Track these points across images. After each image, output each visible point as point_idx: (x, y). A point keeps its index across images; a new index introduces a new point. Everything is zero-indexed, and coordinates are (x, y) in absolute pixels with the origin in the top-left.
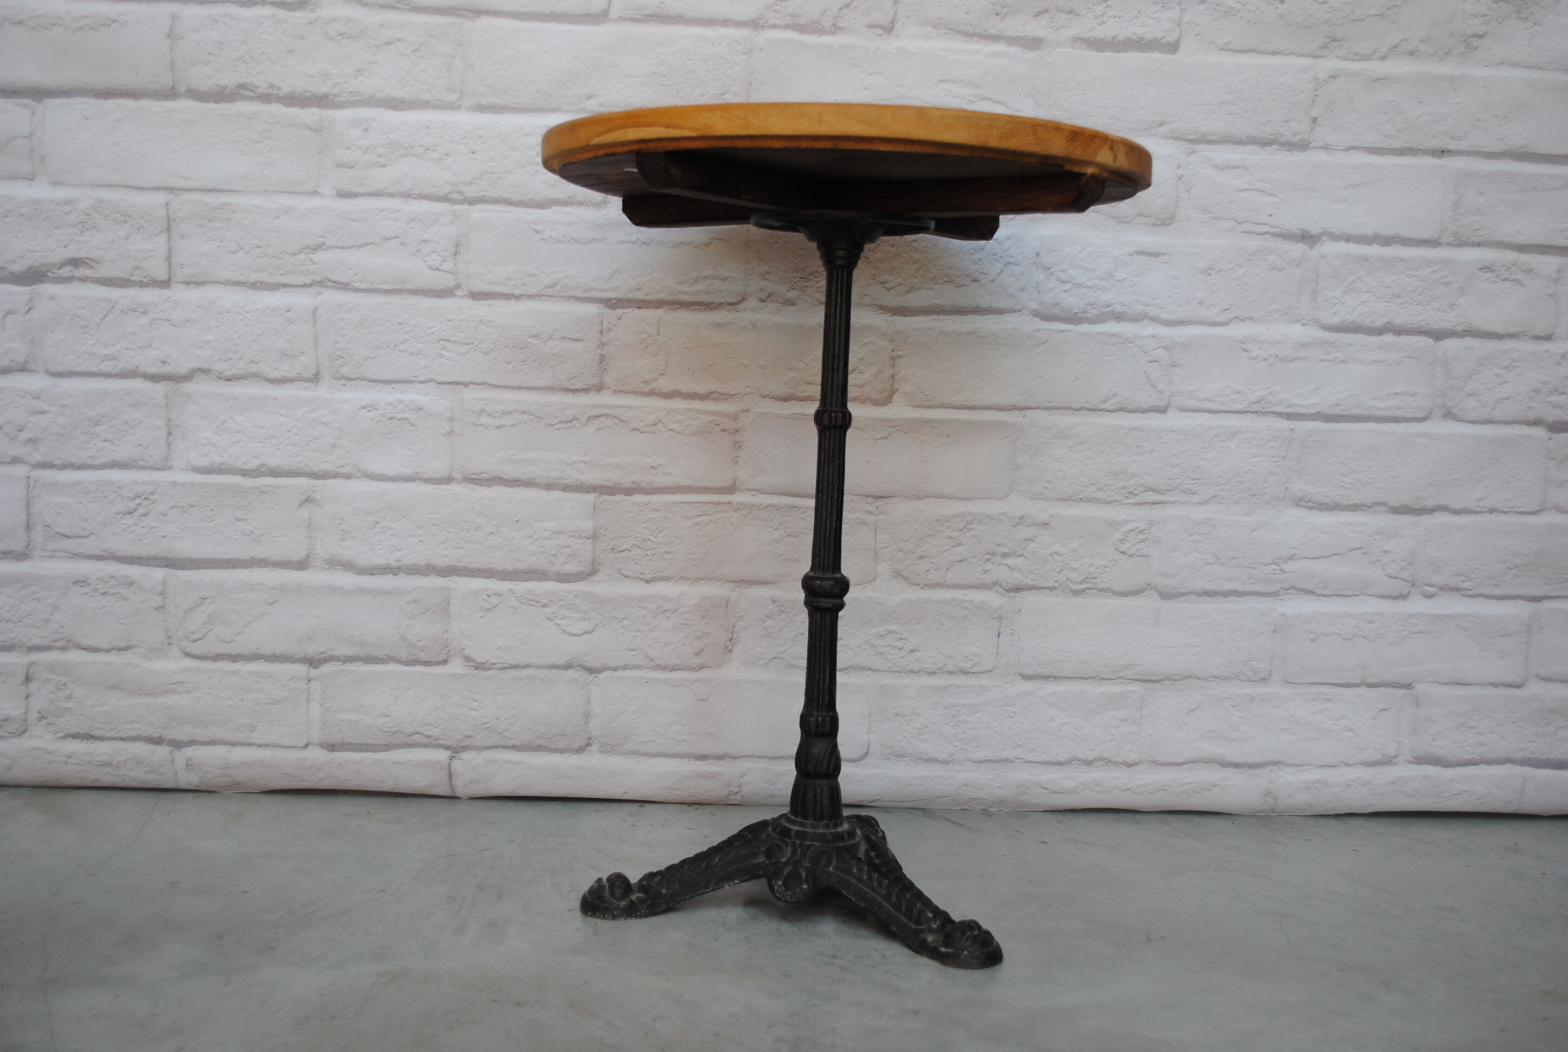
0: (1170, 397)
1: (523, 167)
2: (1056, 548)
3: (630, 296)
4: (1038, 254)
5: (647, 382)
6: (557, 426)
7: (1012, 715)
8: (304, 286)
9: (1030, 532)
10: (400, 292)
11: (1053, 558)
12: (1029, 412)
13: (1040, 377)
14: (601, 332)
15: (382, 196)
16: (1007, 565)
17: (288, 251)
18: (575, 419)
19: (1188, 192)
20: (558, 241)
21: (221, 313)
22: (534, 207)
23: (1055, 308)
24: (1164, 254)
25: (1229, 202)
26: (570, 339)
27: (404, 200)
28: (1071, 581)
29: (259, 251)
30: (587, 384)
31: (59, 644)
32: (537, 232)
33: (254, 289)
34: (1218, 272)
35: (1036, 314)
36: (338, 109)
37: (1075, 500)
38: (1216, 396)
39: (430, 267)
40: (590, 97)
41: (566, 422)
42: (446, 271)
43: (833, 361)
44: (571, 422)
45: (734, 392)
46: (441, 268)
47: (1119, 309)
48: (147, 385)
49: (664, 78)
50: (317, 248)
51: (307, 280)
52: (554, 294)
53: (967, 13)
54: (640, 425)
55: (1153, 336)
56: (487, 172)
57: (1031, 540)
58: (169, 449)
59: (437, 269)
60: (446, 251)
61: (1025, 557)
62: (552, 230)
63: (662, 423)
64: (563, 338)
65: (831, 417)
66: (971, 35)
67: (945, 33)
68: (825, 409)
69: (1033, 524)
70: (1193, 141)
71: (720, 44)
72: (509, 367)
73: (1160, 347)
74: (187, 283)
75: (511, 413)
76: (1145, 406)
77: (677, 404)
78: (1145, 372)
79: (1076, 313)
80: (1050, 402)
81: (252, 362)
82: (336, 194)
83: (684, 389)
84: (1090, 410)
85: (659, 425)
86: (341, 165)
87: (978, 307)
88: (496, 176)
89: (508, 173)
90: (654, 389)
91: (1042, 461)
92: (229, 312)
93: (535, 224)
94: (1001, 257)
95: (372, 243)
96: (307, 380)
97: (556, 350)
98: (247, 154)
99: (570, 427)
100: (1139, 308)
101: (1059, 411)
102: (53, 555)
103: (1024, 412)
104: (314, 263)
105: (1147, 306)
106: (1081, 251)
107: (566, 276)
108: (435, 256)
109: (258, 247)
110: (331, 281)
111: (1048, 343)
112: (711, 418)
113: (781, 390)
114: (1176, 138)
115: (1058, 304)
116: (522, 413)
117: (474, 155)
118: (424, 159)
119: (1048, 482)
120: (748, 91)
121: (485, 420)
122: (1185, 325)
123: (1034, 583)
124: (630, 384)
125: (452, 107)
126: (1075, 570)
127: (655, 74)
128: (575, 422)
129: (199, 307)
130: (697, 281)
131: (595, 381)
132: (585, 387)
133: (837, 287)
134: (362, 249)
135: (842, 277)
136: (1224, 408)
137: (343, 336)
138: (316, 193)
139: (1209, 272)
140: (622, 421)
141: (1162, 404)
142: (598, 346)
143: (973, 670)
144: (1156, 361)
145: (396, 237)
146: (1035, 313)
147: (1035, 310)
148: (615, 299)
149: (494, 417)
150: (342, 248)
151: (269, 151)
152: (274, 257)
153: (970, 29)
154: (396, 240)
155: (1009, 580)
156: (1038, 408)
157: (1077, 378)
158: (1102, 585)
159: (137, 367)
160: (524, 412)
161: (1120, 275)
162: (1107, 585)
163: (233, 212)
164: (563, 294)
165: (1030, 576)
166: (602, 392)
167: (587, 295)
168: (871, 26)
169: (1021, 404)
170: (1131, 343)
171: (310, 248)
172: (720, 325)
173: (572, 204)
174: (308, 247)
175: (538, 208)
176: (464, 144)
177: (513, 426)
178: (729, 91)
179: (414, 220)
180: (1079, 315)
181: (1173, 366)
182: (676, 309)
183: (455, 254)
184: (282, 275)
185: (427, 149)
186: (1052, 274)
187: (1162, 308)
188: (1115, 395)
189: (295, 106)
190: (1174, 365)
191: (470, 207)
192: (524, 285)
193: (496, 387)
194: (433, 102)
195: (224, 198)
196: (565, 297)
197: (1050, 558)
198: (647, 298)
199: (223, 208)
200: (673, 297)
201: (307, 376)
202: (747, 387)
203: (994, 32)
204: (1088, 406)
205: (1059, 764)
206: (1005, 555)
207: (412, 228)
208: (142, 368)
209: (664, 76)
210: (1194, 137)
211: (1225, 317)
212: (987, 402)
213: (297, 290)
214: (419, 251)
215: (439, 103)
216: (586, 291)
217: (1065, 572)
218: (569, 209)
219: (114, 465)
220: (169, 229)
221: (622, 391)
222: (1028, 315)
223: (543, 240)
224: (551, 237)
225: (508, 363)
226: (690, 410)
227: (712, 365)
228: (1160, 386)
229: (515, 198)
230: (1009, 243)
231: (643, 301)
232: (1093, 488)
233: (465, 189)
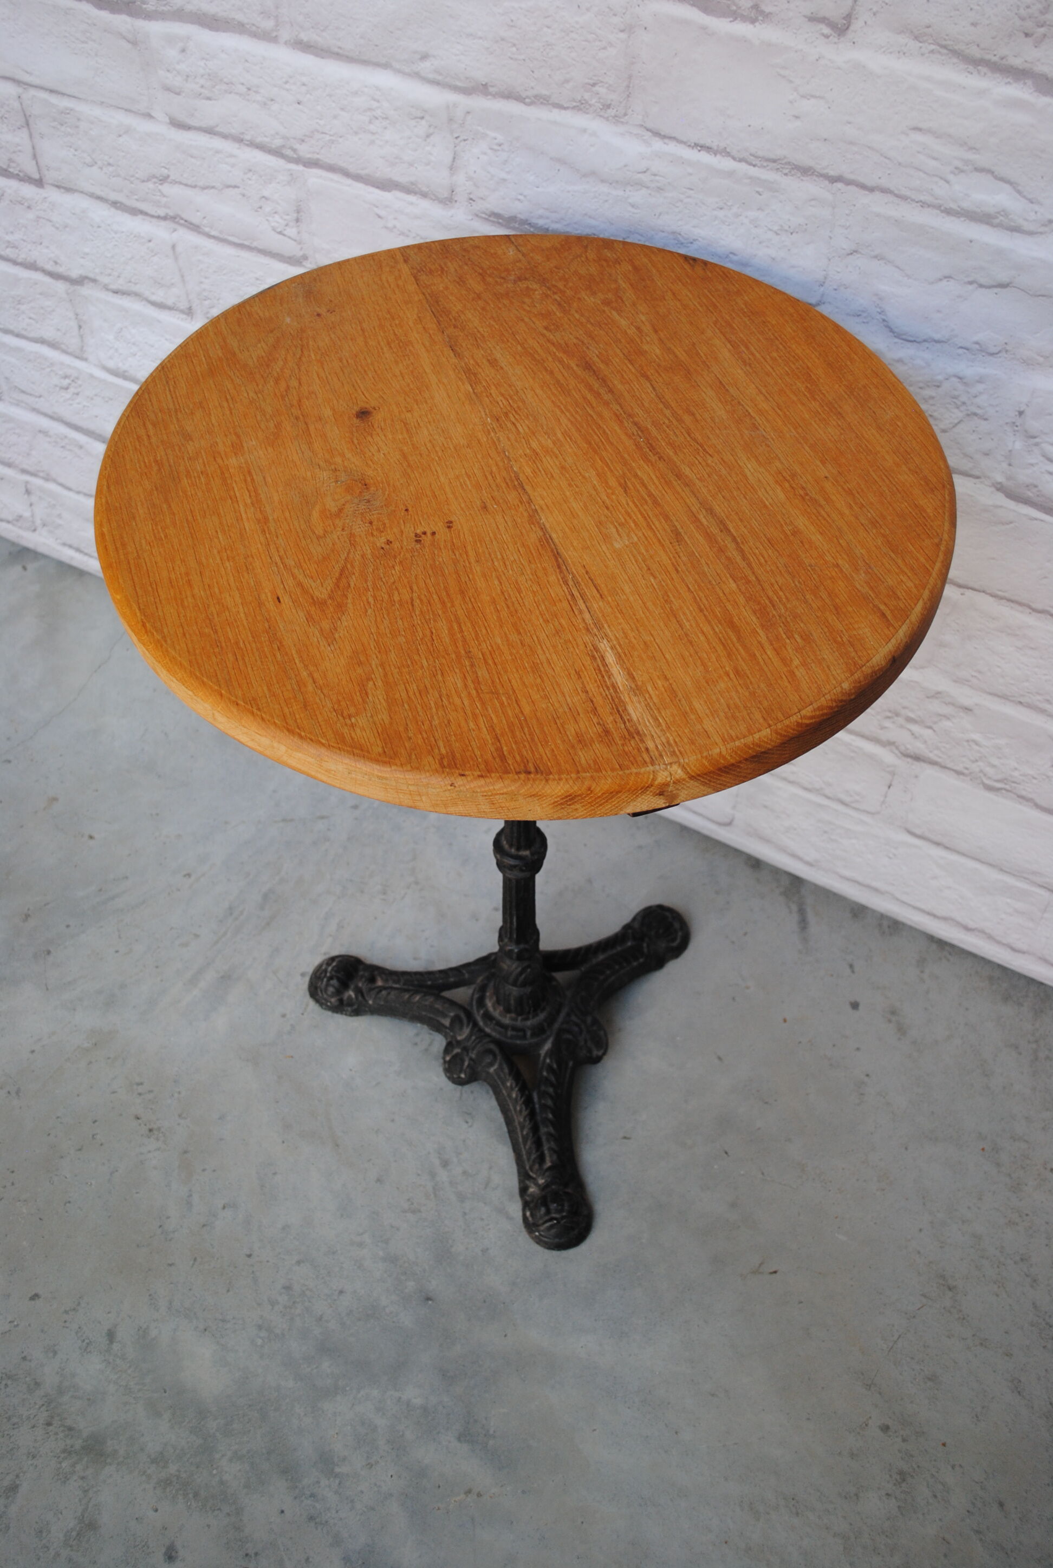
2: (976, 737)
4: (1021, 413)
7: (891, 856)
8: (159, 217)
9: (948, 710)
10: (249, 248)
11: (970, 746)
12: (969, 593)
13: (993, 559)
15: (215, 134)
16: (910, 731)
17: (137, 176)
21: (92, 226)
22: (373, 186)
23: (1029, 490)
27: (237, 145)
28: (985, 775)
29: (111, 169)
31: (41, 474)
32: (380, 217)
33: (117, 208)
35: (1000, 488)
36: (150, 20)
37: (1013, 701)
39: (274, 229)
40: (424, 57)
42: (289, 237)
46: (285, 232)
48: (47, 280)
49: (514, 49)
50: (164, 179)
51: (162, 212)
53: (974, 24)
56: (318, 131)
57: (947, 717)
58: (82, 341)
59: (280, 233)
60: (288, 215)
61: (934, 731)
62: (395, 219)
66: (976, 63)
67: (932, 52)
69: (953, 704)
71: (588, 10)
74: (58, 187)
80: (1000, 591)
81: (130, 282)
82: (168, 121)
86: (168, 89)
88: (328, 137)
89: (341, 137)
91: (976, 648)
92: (99, 227)
93: (377, 207)
94: (964, 403)
95: (213, 187)
96: (182, 312)
98: (76, 54)
101: (1012, 605)
102: (18, 404)
103: (962, 590)
104: (164, 196)
108: (277, 217)
109: (109, 164)
110: (182, 219)
111: (1012, 525)
115: (1036, 486)
117: (300, 107)
118: (248, 100)
119: (980, 672)
120: (628, 87)
123: (939, 760)
125: (268, 37)
126: (994, 766)
127: (503, 39)
129: (74, 214)
134: (206, 191)
137: (206, 278)
138: (149, 116)
143: (854, 805)
145: (235, 187)
146: (999, 486)
147: (1000, 483)
150: (186, 185)
151: (96, 55)
152: (125, 179)
153: (976, 52)
154: (236, 189)
155: (909, 746)
156: (984, 592)
157: (1045, 577)
158: (1024, 793)
159: (35, 262)
162: (1030, 796)
163: (79, 119)
165: (936, 752)
168: (813, 19)
169: (960, 581)
171: (156, 178)
173: (415, 193)
174: (154, 177)
175: (378, 187)
176: (287, 90)
178: (602, 82)
179: (250, 170)
183: (297, 220)
184: (137, 200)
185: (249, 89)
186: (1037, 444)
189: (106, 9)
191: (305, 169)
194: (248, 26)
195: (65, 103)
197: (965, 744)
199: (68, 113)
201: (182, 308)
203: (1017, 62)
205: (935, 916)
206: (909, 720)
207: (250, 179)
208: (40, 263)
209: (514, 45)
213: (154, 220)
214: (261, 208)
215: (254, 28)
217: (980, 763)
218: (411, 198)
219: (42, 341)
220: (28, 125)
222: (990, 486)
223: (386, 228)
224: (395, 227)
229: (352, 169)
230: (980, 387)
232: (1039, 698)
233: (297, 146)
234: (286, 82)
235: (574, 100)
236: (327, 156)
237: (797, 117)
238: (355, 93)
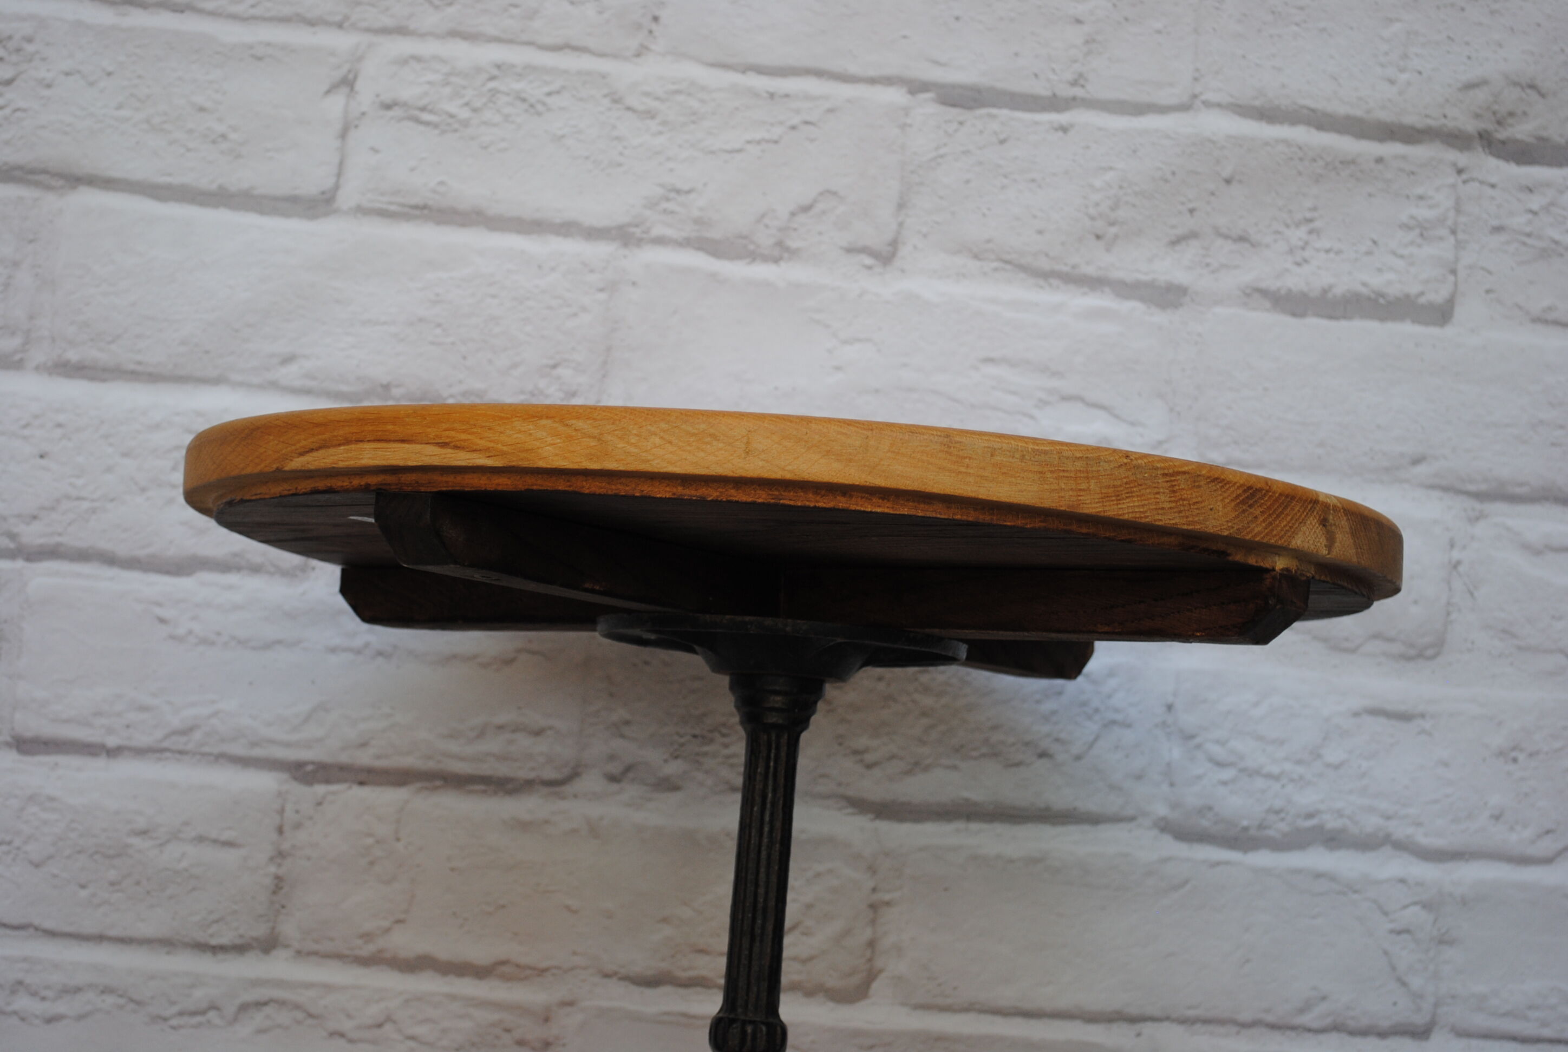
0: (1436, 1005)
1: (143, 490)
3: (344, 758)
4: (1170, 707)
5: (367, 937)
6: (174, 1022)
12: (1148, 1029)
13: (1171, 954)
14: (280, 830)
18: (213, 1007)
19: (1472, 594)
20: (204, 641)
22: (158, 572)
23: (1203, 817)
24: (1423, 716)
25: (1553, 617)
26: (215, 841)
30: (241, 936)
32: (162, 621)
34: (1531, 755)
35: (1166, 827)
38: (1530, 1007)
40: (288, 359)
41: (194, 1013)
43: (754, 919)
44: (203, 1012)
45: (544, 964)
47: (1332, 823)
49: (438, 331)
52: (190, 747)
53: (1040, 232)
54: (347, 1026)
55: (1402, 881)
56: (68, 497)
62: (194, 618)
63: (395, 1022)
64: (200, 839)
65: (744, 1033)
66: (1045, 276)
67: (996, 270)
68: (732, 1016)
70: (1480, 496)
71: (553, 269)
72: (84, 893)
73: (1415, 903)
75: (78, 990)
76: (1385, 1024)
77: (428, 983)
78: (1386, 953)
79: (1246, 829)
80: (1190, 1008)
83: (443, 951)
84: (1273, 1027)
85: (388, 1027)
87: (1048, 809)
88: (86, 505)
89: (112, 500)
90: (380, 951)
93: (160, 605)
94: (1097, 710)
97: (184, 864)
99: (199, 1025)
100: (1371, 823)
101: (1212, 1027)
103: (1138, 1027)
105: (1388, 818)
106: (1256, 704)
107: (216, 714)
111: (1188, 886)
112: (495, 1016)
113: (642, 963)
114: (1446, 489)
115: (1210, 808)
116: (103, 992)
117: (43, 462)
121: (23, 1002)
122: (1467, 860)
124: (332, 939)
125: (4, 363)
127: (421, 320)
128: (212, 1015)
130: (481, 734)
131: (260, 930)
132: (238, 941)
133: (768, 767)
135: (778, 748)
136: (1547, 1032)
139: (1514, 754)
140: (310, 1016)
141: (1420, 1020)
142: (271, 859)
144: (1407, 931)
146: (1162, 824)
147: (1164, 819)
148: (313, 763)
149: (44, 999)
153: (1044, 264)
156: (1167, 1018)
157: (1248, 961)
160: (107, 990)
161: (1333, 754)
164: (206, 749)
166: (275, 953)
167: (257, 752)
168: (851, 250)
169: (1134, 1011)
170: (1355, 892)
172: (523, 826)
173: (238, 569)
175: (167, 573)
176: (25, 438)
177: (81, 1017)
180: (1253, 832)
181: (1441, 942)
182: (436, 788)
186: (1199, 746)
187: (1420, 825)
188: (1324, 998)
190: (1444, 941)
191: (27, 564)
192: (128, 726)
193: (52, 934)
196: (210, 754)
198: (379, 764)
200: (431, 765)
202: (575, 953)
203: (1090, 270)
204: (1270, 1018)
209: (439, 325)
210: (1483, 487)
211: (1546, 846)
212: (1064, 1002)
216: (254, 744)
218: (232, 578)
221: (315, 953)
222: (1149, 828)
223: (173, 637)
224: (190, 632)
225: (83, 887)
226: (453, 997)
227: (503, 906)
228: (1416, 982)
229: (122, 550)
230: (1113, 683)
231: (370, 771)
233: (21, 528)
234: (26, 426)
235: (522, 392)
236: (75, 538)
237: (838, 368)
238: (157, 427)
